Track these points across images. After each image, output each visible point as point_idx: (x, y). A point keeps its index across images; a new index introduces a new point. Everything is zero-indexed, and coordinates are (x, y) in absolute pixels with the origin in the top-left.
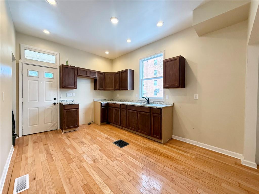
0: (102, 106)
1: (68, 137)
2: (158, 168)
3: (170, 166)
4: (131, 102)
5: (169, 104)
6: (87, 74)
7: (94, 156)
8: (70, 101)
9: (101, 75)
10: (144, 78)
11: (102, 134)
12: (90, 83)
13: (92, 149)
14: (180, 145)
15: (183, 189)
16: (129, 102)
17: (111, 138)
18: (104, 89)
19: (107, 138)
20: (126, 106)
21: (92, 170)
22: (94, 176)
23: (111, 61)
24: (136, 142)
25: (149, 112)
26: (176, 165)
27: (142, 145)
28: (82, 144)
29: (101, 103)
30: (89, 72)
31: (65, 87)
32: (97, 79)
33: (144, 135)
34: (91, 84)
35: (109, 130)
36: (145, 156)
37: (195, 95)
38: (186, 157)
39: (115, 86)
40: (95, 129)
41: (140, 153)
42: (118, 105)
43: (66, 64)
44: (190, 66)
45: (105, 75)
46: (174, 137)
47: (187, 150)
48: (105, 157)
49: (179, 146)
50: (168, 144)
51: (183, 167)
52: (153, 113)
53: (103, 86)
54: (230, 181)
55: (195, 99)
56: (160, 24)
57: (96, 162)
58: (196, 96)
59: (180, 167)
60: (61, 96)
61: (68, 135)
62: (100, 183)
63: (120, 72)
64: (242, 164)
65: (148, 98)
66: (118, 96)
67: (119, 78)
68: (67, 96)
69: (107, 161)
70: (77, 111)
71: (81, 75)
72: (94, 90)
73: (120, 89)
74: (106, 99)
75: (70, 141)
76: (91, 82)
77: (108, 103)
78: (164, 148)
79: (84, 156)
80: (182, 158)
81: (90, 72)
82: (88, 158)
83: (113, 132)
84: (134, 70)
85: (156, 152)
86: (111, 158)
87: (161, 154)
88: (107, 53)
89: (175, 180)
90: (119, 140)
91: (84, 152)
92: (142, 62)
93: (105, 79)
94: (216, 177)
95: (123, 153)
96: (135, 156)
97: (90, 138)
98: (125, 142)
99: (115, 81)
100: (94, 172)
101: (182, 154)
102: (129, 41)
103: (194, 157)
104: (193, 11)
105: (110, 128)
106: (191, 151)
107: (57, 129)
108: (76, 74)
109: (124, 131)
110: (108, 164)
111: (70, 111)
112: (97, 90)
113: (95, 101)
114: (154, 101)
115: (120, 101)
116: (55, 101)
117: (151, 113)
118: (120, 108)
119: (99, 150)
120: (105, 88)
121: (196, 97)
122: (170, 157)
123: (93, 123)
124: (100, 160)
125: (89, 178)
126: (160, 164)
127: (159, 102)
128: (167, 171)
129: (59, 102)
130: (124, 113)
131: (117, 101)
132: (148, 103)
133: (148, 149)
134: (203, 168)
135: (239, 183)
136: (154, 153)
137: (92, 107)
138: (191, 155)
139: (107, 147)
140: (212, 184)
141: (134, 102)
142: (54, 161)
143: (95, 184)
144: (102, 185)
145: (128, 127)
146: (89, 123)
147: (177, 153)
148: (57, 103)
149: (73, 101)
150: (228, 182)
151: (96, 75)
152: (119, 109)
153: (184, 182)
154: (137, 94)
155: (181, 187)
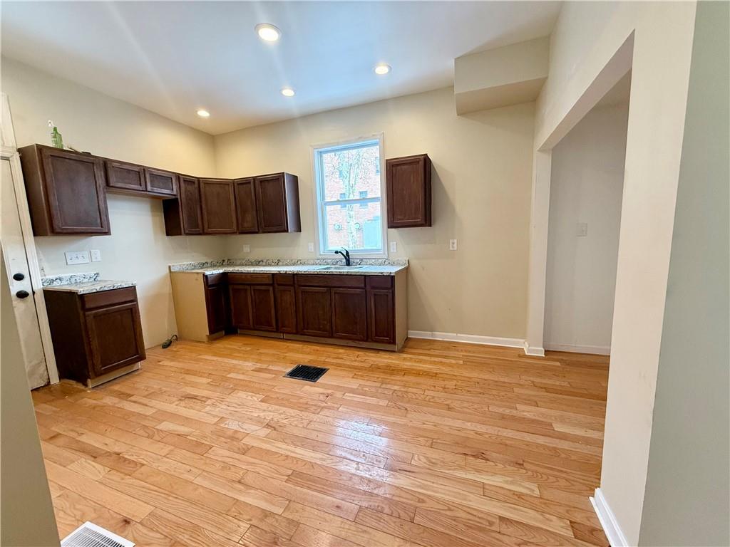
0: (210, 283)
1: (125, 396)
2: (414, 397)
3: (432, 388)
4: (294, 264)
5: (399, 264)
6: (143, 183)
7: (258, 416)
8: (86, 280)
9: (190, 188)
10: (328, 199)
11: (234, 362)
12: (150, 213)
13: (239, 405)
14: (429, 347)
15: (470, 414)
16: (287, 265)
17: (271, 367)
18: (203, 230)
19: (259, 370)
20: (294, 278)
21: (280, 445)
22: (296, 453)
23: (212, 139)
24: (339, 361)
25: (363, 285)
26: (443, 383)
27: (356, 364)
28: (194, 400)
29: (206, 277)
30: (148, 176)
31: (65, 231)
32: (177, 199)
33: (351, 343)
34: (153, 216)
35: (248, 349)
36: (378, 385)
37: (451, 241)
38: (450, 365)
39: (240, 221)
40: (200, 355)
41: (364, 381)
42: (266, 276)
43: (52, 145)
44: (442, 179)
45: (202, 185)
46: (413, 334)
47: (445, 353)
48: (292, 412)
49: (429, 350)
50: (406, 350)
51: (454, 383)
52: (373, 288)
53: (200, 222)
54: (522, 382)
55: (451, 248)
56: (382, 70)
57: (277, 427)
58: (453, 243)
59: (451, 384)
60: (45, 265)
61: (120, 392)
62: (324, 460)
63: (254, 178)
64: (527, 354)
65: (347, 252)
66: (246, 249)
67: (254, 198)
68: (69, 262)
69: (304, 417)
70: (131, 309)
71: (120, 185)
72: (168, 235)
73: (261, 231)
74: (209, 261)
75: (146, 405)
76: (154, 209)
77: (224, 274)
78: (405, 359)
79: (232, 425)
80: (446, 370)
81: (152, 175)
82: (246, 426)
83: (261, 351)
84: (297, 177)
85: (393, 370)
86: (306, 408)
87: (406, 372)
88: (203, 113)
89: (452, 406)
90: (294, 367)
91: (222, 417)
92: (321, 156)
93: (203, 199)
94: (504, 383)
95: (329, 392)
96: (357, 389)
97: (205, 381)
98: (315, 368)
99: (238, 204)
100: (291, 448)
101: (441, 362)
102: (288, 92)
103: (461, 362)
104: (456, 59)
105: (246, 342)
106: (452, 353)
107: (49, 383)
108: (101, 182)
109: (292, 345)
110: (311, 421)
111: (107, 313)
112: (180, 234)
113: (173, 272)
114: (361, 260)
115: (258, 263)
116: (23, 286)
117: (368, 288)
118: (272, 285)
119: (262, 401)
120: (206, 226)
121: (454, 245)
122: (425, 372)
123: (177, 339)
124: (284, 421)
125: (287, 462)
126: (414, 390)
127: (373, 260)
128: (433, 397)
129: (38, 287)
130: (288, 298)
131: (246, 265)
132: (348, 264)
133: (375, 368)
134: (482, 376)
135: (533, 382)
136: (392, 374)
137: (167, 289)
138: (456, 360)
139: (277, 390)
140: (503, 394)
141: (304, 264)
142: (143, 465)
143: (313, 465)
144: (329, 461)
145: (305, 331)
146: (164, 340)
147: (431, 363)
148: (30, 291)
149: (98, 278)
150: (520, 385)
151: (175, 187)
152: (271, 289)
153: (466, 404)
154: (312, 244)
155: (466, 413)
